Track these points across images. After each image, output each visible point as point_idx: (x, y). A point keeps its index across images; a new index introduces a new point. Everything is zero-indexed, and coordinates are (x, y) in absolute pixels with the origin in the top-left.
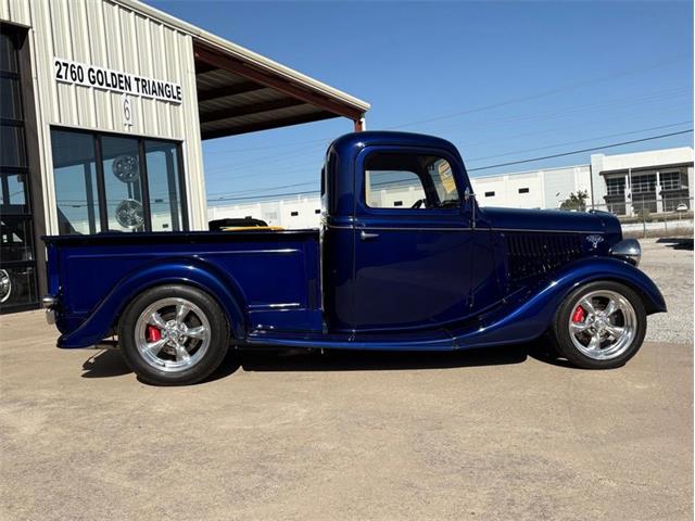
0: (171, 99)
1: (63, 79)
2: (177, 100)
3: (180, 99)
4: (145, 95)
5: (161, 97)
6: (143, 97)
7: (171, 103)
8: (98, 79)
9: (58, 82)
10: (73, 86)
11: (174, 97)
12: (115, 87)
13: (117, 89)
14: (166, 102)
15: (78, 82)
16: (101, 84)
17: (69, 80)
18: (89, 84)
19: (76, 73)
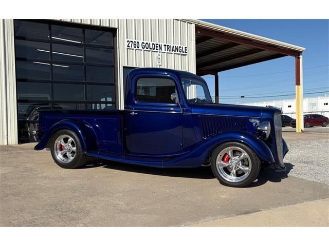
0: (182, 53)
1: (130, 48)
2: (185, 53)
3: (186, 52)
4: (168, 52)
5: (177, 52)
6: (167, 53)
7: (182, 55)
8: (146, 47)
9: (128, 49)
10: (134, 50)
11: (183, 52)
12: (154, 49)
13: (155, 50)
14: (179, 54)
15: (137, 48)
16: (147, 48)
17: (133, 47)
18: (142, 49)
19: (136, 45)
